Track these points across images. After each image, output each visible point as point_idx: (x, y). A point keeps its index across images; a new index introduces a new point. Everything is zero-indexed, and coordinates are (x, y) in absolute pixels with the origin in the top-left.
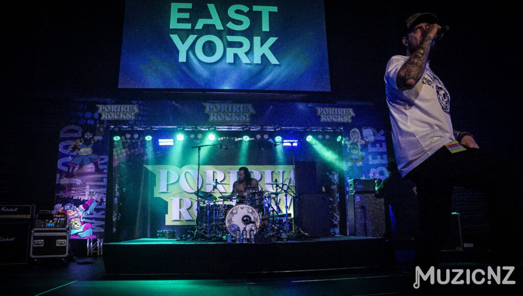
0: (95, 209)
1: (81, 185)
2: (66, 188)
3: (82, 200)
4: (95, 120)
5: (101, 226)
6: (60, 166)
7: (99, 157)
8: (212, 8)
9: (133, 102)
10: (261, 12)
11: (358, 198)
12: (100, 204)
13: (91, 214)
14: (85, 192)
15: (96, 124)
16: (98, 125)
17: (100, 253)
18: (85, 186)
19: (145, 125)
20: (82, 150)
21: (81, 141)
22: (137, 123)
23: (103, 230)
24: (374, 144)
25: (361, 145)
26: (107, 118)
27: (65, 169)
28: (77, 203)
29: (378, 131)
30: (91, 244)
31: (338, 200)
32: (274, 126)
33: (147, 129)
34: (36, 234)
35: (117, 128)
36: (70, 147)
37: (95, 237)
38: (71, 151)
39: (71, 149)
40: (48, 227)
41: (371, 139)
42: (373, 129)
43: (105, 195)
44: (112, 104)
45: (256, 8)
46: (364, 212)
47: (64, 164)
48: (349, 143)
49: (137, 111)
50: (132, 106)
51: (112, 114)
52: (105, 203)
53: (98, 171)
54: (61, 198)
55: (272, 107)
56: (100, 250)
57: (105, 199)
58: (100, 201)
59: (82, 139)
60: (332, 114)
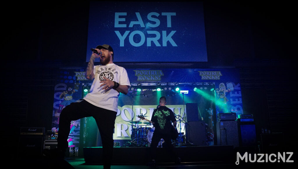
0: (74, 130)
4: (74, 81)
5: (77, 140)
6: (54, 106)
8: (138, 15)
10: (166, 16)
11: (222, 124)
12: (77, 128)
13: (72, 133)
16: (75, 83)
17: (77, 155)
20: (67, 97)
21: (66, 93)
23: (78, 142)
24: (233, 92)
25: (226, 93)
26: (80, 79)
27: (58, 108)
29: (236, 84)
30: (72, 150)
31: (213, 125)
32: (175, 82)
34: (46, 143)
35: (86, 85)
36: (60, 96)
37: (74, 146)
38: (61, 98)
39: (61, 97)
40: (52, 140)
41: (232, 89)
42: (233, 83)
43: (80, 123)
44: (83, 71)
46: (226, 132)
47: (58, 105)
48: (219, 91)
51: (83, 77)
52: (80, 127)
54: (55, 124)
55: (173, 71)
56: (77, 153)
57: (79, 125)
58: (77, 126)
59: (67, 91)
60: (208, 75)
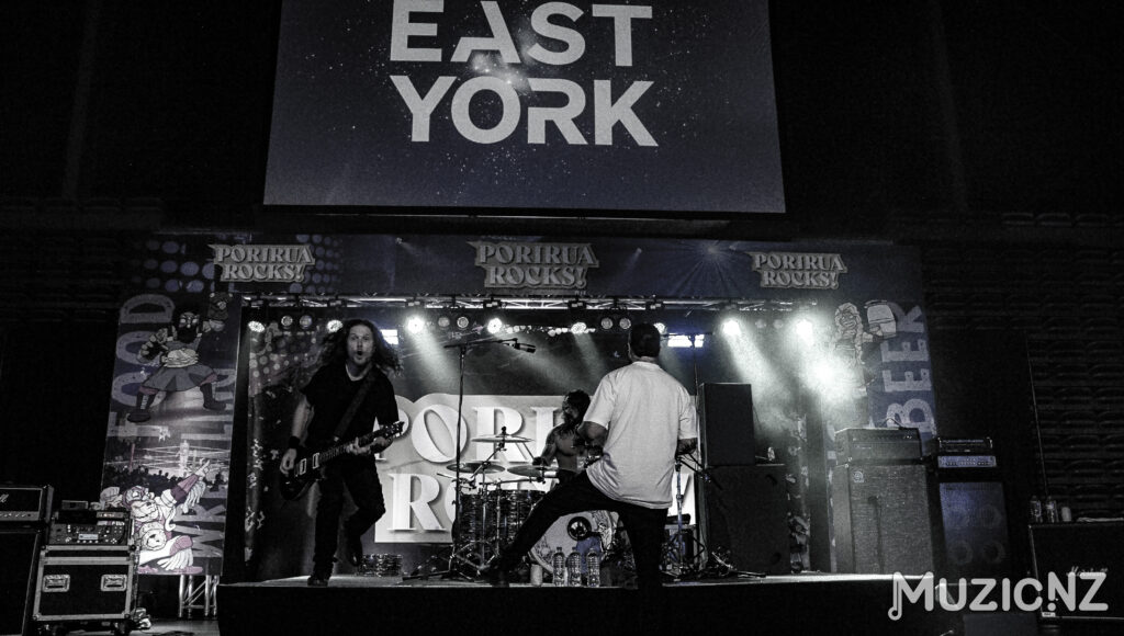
0: (201, 499)
1: (167, 442)
2: (130, 447)
3: (169, 477)
4: (207, 282)
5: (215, 543)
6: (117, 394)
7: (214, 373)
8: (491, 10)
9: (299, 238)
10: (611, 20)
11: (859, 477)
12: (215, 488)
13: (191, 512)
14: (178, 459)
15: (207, 291)
16: (213, 295)
17: (211, 609)
18: (178, 445)
19: (327, 295)
20: (173, 355)
21: (170, 334)
22: (310, 289)
23: (219, 554)
24: (894, 341)
25: (863, 345)
27: (131, 401)
28: (158, 485)
29: (907, 309)
30: (190, 587)
31: (807, 483)
32: (645, 297)
33: (332, 304)
34: (53, 561)
35: (260, 302)
36: (144, 347)
37: (198, 570)
38: (146, 357)
39: (146, 353)
40: (81, 544)
41: (890, 329)
42: (893, 304)
43: (228, 467)
44: (248, 243)
45: (599, 11)
46: (876, 512)
47: (127, 389)
48: (833, 339)
49: (308, 260)
50: (296, 248)
51: (249, 267)
52: (226, 487)
53: (211, 405)
54: (118, 473)
55: (639, 250)
56: (211, 602)
57: (226, 477)
58: (213, 481)
59: (174, 328)
60: (788, 269)
